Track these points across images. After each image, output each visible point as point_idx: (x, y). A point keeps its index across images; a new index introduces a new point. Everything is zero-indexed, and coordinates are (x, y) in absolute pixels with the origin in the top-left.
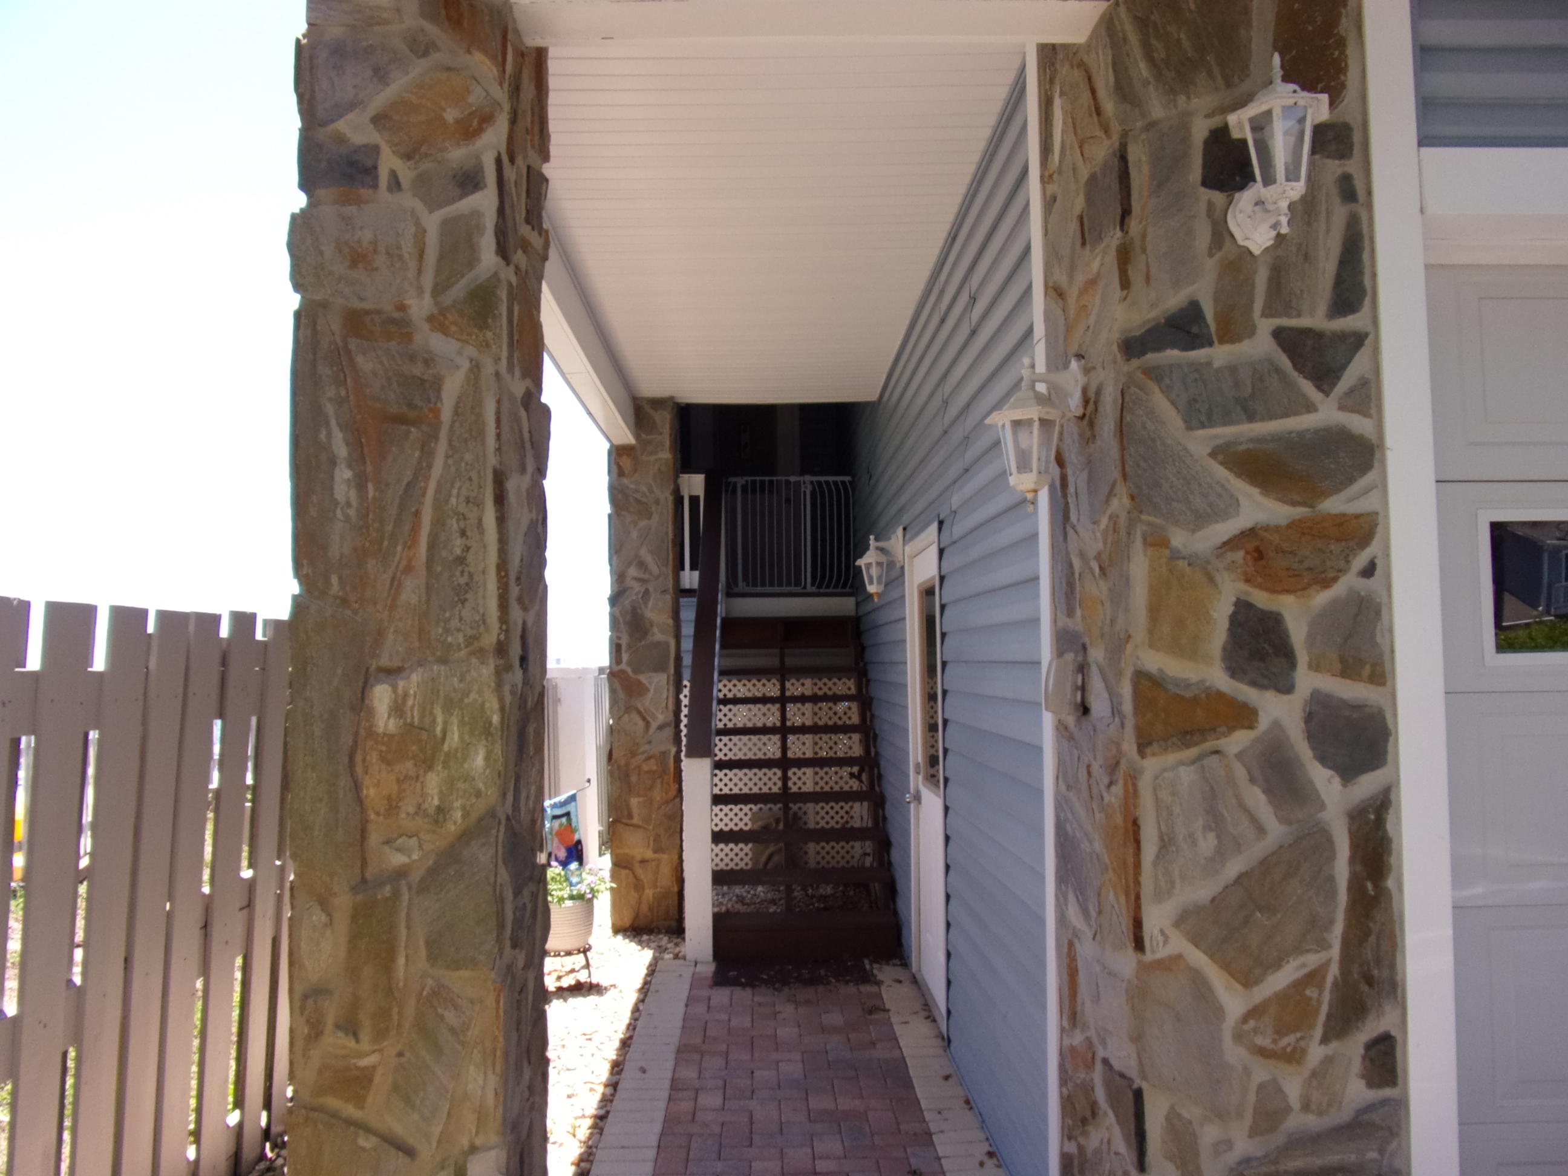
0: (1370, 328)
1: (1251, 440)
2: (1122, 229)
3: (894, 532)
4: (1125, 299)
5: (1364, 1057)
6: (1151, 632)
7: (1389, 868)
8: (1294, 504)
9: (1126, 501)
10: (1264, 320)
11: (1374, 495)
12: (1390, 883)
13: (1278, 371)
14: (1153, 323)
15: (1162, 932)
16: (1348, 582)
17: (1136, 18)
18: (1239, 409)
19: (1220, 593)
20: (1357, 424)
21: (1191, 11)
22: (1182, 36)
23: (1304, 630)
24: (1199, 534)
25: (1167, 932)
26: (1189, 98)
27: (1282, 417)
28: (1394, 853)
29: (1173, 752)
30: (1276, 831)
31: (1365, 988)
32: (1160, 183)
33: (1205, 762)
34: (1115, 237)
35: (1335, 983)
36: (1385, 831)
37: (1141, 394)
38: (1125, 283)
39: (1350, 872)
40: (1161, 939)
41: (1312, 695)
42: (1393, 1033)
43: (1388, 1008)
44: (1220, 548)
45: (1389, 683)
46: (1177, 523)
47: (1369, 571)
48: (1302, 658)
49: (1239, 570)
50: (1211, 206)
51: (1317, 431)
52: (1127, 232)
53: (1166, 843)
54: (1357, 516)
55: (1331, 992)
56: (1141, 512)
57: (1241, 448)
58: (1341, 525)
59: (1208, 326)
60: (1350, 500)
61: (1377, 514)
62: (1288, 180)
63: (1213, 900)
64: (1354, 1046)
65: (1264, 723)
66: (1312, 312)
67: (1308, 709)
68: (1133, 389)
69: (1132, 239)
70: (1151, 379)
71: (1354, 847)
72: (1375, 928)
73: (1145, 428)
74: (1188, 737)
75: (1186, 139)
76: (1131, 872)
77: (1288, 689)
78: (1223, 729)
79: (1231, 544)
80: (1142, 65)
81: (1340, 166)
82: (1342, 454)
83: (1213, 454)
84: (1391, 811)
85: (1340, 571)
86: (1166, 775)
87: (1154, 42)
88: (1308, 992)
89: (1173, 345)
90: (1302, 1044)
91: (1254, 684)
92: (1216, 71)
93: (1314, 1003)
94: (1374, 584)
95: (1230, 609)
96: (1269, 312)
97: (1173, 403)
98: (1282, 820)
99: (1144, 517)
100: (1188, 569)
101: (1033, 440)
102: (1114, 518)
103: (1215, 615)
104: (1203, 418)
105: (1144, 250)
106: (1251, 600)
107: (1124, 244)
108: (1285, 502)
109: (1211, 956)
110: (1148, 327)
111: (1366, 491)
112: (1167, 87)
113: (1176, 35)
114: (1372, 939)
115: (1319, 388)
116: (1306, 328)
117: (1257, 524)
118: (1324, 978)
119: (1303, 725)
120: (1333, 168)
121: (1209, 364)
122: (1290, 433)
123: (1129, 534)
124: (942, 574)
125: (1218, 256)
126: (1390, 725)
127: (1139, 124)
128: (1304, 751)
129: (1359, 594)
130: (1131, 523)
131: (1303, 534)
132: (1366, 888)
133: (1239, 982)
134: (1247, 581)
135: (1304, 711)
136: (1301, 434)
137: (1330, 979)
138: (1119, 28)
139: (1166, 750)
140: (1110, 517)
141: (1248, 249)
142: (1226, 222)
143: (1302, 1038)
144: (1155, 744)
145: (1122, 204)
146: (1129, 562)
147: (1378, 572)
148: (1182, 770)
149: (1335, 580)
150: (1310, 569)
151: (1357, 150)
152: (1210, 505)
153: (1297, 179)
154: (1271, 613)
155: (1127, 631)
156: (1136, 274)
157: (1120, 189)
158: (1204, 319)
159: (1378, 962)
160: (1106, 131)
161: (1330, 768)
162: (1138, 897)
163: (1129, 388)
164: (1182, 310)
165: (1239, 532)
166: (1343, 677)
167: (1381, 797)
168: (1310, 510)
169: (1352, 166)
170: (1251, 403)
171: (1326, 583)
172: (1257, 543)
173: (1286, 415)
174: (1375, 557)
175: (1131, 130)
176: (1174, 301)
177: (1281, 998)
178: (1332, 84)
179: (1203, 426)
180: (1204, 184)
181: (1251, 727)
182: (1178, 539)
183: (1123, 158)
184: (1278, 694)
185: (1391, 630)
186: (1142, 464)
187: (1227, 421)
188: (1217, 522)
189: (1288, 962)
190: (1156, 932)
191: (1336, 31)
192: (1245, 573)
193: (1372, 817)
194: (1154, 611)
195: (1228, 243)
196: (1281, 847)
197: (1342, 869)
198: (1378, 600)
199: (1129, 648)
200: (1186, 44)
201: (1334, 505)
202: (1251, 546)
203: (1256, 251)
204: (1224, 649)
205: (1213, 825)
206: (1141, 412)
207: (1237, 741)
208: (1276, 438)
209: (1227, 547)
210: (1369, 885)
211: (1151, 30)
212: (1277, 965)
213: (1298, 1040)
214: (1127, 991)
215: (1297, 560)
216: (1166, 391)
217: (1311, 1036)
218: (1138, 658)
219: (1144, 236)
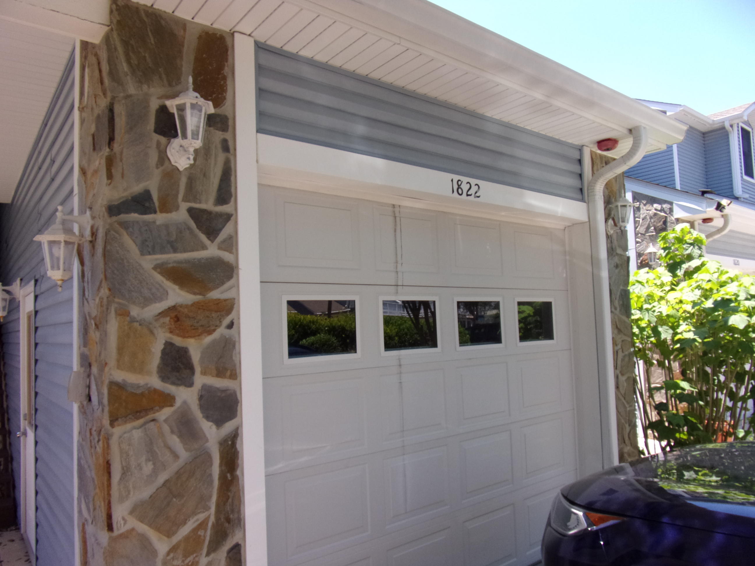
0: (233, 212)
1: (175, 262)
2: (109, 147)
3: (16, 281)
4: (110, 184)
5: (226, 558)
6: (118, 361)
7: (238, 466)
8: (195, 294)
9: (107, 291)
10: (183, 203)
11: (234, 290)
12: (238, 473)
13: (189, 228)
14: (124, 199)
15: (124, 519)
16: (221, 331)
17: (122, 40)
18: (169, 246)
19: (156, 339)
20: (227, 256)
21: (152, 44)
22: (146, 55)
23: (199, 356)
24: (146, 309)
25: (126, 518)
26: (149, 87)
27: (190, 251)
28: (240, 459)
29: (130, 423)
30: (184, 455)
31: (227, 525)
32: (130, 128)
33: (147, 426)
34: (106, 151)
35: (213, 525)
36: (236, 449)
37: (117, 235)
38: (110, 176)
39: (220, 471)
40: (122, 522)
41: (202, 387)
42: (240, 543)
43: (237, 532)
44: (157, 316)
45: (238, 379)
46: (134, 303)
47: (231, 326)
48: (198, 369)
49: (167, 327)
50: (158, 144)
51: (207, 259)
52: (112, 150)
53: (126, 471)
54: (225, 300)
55: (211, 529)
56: (114, 297)
57: (171, 265)
58: (217, 304)
59: (154, 203)
60: (222, 293)
61: (234, 299)
62: (193, 138)
63: (151, 496)
64: (222, 554)
65: (178, 403)
66: (207, 202)
67: (200, 394)
68: (112, 232)
69: (115, 154)
70: (122, 228)
71: (222, 458)
72: (231, 495)
73: (118, 253)
74: (138, 414)
75: (147, 107)
76: (106, 489)
77: (190, 384)
78: (157, 408)
79: (163, 314)
80: (125, 65)
81: (222, 134)
82: (218, 270)
83: (155, 268)
84: (239, 439)
85: (216, 326)
86: (125, 435)
87: (131, 54)
88: (199, 533)
89: (135, 211)
90: (197, 559)
91: (173, 383)
92: (164, 76)
93: (202, 538)
94: (233, 331)
95: (162, 347)
96: (186, 199)
97: (134, 241)
98: (186, 450)
99: (116, 300)
100: (139, 328)
101: (61, 252)
102: (101, 299)
103: (153, 350)
104: (150, 250)
105: (121, 161)
106: (173, 342)
107: (110, 155)
108: (191, 293)
109: (150, 526)
110: (121, 200)
111: (230, 288)
112: (137, 79)
113: (143, 54)
114: (230, 500)
115: (209, 238)
116: (203, 209)
117: (176, 304)
118: (207, 524)
119: (198, 402)
120: (218, 136)
121: (154, 222)
122: (194, 259)
123: (107, 309)
124: (37, 309)
125: (161, 169)
126: (239, 398)
127: (122, 95)
128: (198, 414)
129: (225, 337)
130: (109, 303)
131: (199, 309)
132: (227, 477)
133: (165, 535)
134: (171, 332)
135: (199, 396)
136: (200, 260)
137: (210, 524)
138: (112, 42)
139: (125, 422)
140: (100, 299)
141: (177, 167)
142: (166, 152)
143: (196, 556)
144: (120, 420)
145: (109, 135)
146: (107, 323)
147: (234, 326)
148: (134, 432)
149: (214, 330)
150: (202, 326)
151: (230, 128)
152: (152, 294)
153: (198, 139)
154: (183, 348)
155: (105, 361)
156: (116, 173)
157: (109, 126)
158: (152, 200)
159: (233, 511)
160: (105, 94)
161: (212, 421)
162: (109, 503)
163: (109, 231)
164: (140, 194)
165: (167, 308)
166: (218, 377)
167: (234, 432)
168: (203, 297)
169: (228, 136)
170: (175, 244)
171: (210, 332)
172: (176, 313)
173: (192, 251)
174: (233, 319)
175: (117, 97)
176: (137, 188)
177: (187, 538)
178: (220, 96)
179: (150, 254)
180: (156, 131)
181: (172, 406)
182: (135, 311)
183: (111, 110)
184: (186, 388)
185: (240, 353)
186: (115, 272)
187: (162, 251)
188: (155, 303)
189: (189, 520)
190: (120, 519)
191: (222, 72)
192: (170, 329)
193: (230, 443)
194: (120, 349)
195: (167, 163)
196: (186, 464)
197: (216, 470)
198: (234, 340)
199: (107, 369)
200: (148, 60)
201: (215, 294)
202: (173, 315)
203: (181, 169)
204: (158, 367)
205: (151, 458)
206: (117, 245)
207: (165, 413)
208: (187, 261)
209: (161, 315)
210: (229, 475)
211: (130, 48)
212: (184, 523)
213: (194, 558)
214: (104, 553)
215: (196, 321)
216: (131, 235)
217: (201, 554)
218: (111, 375)
219: (121, 153)
